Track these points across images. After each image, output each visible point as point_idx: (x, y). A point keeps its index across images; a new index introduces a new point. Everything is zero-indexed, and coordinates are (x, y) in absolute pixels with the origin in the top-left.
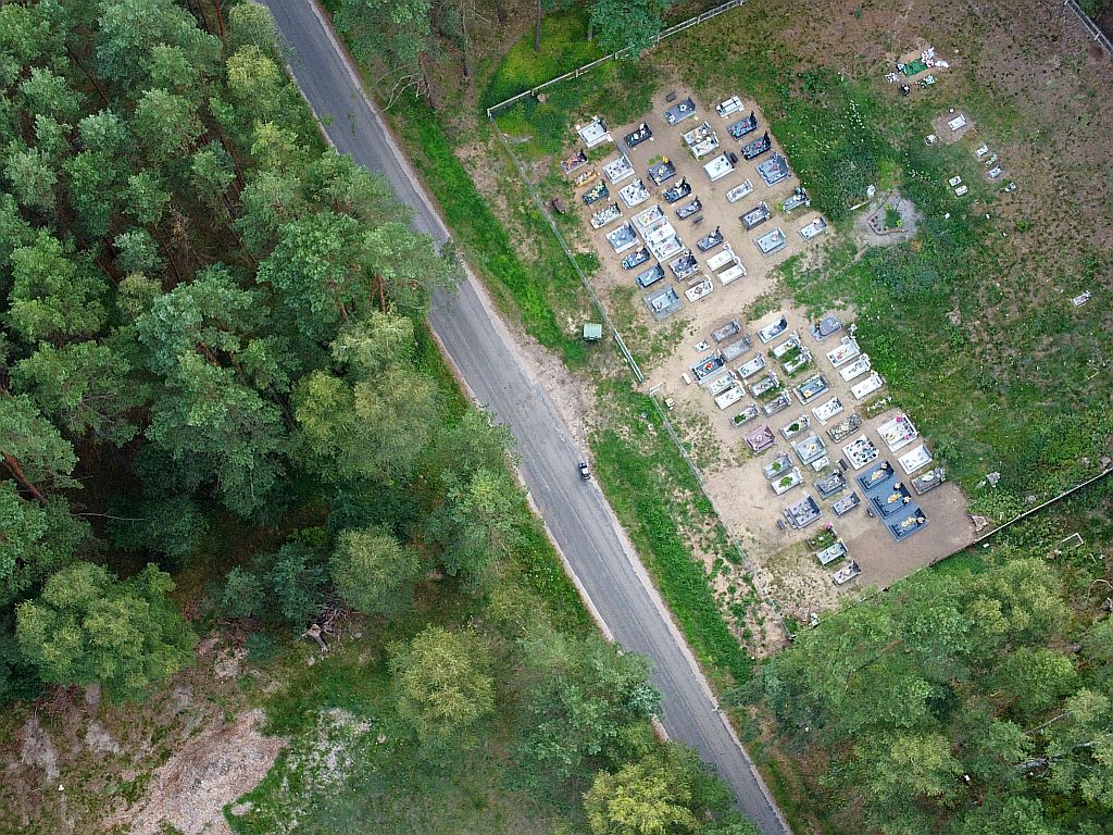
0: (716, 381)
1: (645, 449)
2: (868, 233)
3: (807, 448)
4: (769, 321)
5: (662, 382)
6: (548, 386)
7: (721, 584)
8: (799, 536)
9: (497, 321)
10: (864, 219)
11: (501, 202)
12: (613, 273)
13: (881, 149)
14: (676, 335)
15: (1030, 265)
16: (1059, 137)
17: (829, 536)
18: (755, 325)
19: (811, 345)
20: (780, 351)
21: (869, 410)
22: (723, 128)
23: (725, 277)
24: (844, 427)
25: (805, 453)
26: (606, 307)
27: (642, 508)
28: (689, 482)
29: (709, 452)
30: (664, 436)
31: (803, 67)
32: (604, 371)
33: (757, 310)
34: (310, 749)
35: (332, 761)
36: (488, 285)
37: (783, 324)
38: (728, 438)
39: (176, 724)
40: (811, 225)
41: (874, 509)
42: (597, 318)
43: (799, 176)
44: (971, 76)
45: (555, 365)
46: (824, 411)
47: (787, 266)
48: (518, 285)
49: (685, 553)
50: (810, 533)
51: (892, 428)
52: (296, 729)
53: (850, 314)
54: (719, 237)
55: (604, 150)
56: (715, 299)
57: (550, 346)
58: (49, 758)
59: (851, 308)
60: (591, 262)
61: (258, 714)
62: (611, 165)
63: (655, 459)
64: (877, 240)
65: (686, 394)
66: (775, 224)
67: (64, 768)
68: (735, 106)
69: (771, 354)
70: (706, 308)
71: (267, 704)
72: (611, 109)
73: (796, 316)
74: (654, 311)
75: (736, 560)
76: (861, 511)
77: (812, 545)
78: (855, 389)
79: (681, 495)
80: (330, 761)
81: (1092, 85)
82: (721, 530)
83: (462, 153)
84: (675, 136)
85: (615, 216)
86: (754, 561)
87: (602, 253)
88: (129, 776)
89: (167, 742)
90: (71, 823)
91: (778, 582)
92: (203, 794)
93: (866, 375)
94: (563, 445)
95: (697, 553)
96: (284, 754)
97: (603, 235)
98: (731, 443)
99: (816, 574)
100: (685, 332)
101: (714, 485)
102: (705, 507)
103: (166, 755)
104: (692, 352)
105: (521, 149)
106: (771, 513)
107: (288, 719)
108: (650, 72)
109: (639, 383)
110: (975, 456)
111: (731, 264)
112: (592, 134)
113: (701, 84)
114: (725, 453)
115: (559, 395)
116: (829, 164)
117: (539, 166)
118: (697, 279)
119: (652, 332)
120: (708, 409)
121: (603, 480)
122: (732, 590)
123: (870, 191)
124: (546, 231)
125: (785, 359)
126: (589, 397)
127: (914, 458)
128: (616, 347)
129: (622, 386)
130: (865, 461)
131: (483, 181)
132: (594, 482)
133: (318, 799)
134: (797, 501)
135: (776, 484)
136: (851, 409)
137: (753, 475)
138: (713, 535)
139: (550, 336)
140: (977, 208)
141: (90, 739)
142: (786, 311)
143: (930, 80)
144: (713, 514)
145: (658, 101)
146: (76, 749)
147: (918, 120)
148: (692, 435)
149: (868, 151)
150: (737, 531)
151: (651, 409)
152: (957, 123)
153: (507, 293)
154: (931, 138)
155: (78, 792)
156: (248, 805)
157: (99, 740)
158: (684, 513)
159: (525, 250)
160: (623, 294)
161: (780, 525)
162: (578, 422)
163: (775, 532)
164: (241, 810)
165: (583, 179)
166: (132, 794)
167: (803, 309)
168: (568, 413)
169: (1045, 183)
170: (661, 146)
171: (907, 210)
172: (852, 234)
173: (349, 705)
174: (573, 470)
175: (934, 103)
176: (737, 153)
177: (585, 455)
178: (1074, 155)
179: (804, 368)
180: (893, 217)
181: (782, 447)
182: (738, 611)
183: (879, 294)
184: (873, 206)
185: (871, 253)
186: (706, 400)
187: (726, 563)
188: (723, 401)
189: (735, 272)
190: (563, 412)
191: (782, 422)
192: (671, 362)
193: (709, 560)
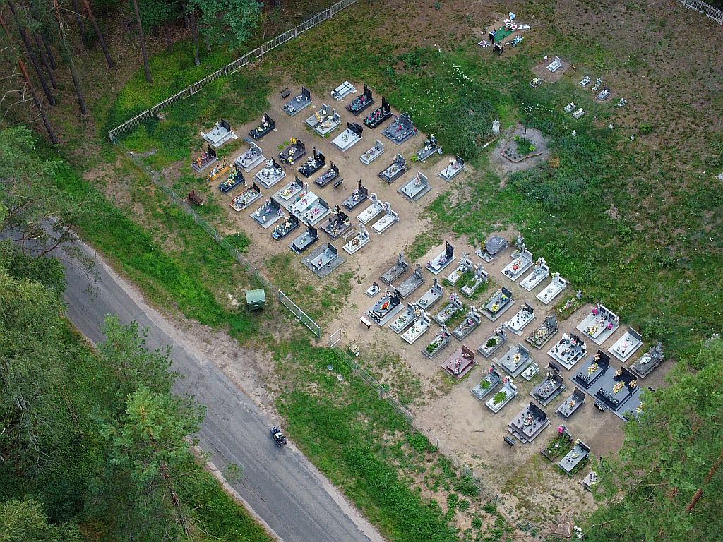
0: (397, 319)
1: (340, 401)
3: (511, 359)
4: (435, 255)
5: (340, 332)
6: (220, 362)
7: (463, 521)
8: (532, 450)
10: (496, 153)
11: (138, 209)
12: (265, 245)
17: (564, 441)
20: (453, 277)
21: (561, 312)
24: (543, 331)
25: (511, 365)
27: (352, 462)
29: (409, 388)
30: (357, 384)
32: (277, 335)
36: (136, 283)
38: (425, 370)
40: (449, 167)
41: (602, 405)
42: (257, 284)
45: (223, 341)
46: (517, 322)
47: (437, 204)
50: (542, 444)
51: (589, 323)
53: (513, 232)
55: (231, 147)
57: (214, 324)
59: (511, 228)
63: (354, 408)
64: (514, 168)
75: (471, 492)
76: (589, 410)
77: (548, 456)
78: (541, 295)
79: (391, 438)
82: (445, 464)
83: (91, 176)
84: (297, 123)
86: (492, 488)
87: (250, 230)
91: (525, 503)
94: (249, 417)
95: (426, 494)
98: (430, 374)
99: (564, 485)
100: (353, 282)
105: (150, 161)
106: (494, 433)
108: (261, 80)
111: (381, 215)
112: (217, 136)
115: (233, 369)
119: (319, 290)
120: (395, 346)
121: (300, 443)
122: (476, 525)
125: (461, 283)
126: (266, 362)
127: (623, 345)
128: (285, 311)
130: (575, 359)
132: (291, 447)
134: (519, 414)
135: (490, 402)
136: (541, 314)
137: (462, 401)
139: (212, 315)
140: (599, 124)
142: (447, 238)
143: (518, 39)
147: (520, 72)
148: (387, 375)
149: (486, 103)
150: (463, 460)
151: (337, 359)
152: (554, 65)
153: (158, 285)
158: (400, 455)
159: (171, 245)
160: (280, 263)
161: (508, 443)
162: (260, 390)
163: (504, 452)
167: (464, 238)
168: (248, 385)
169: (651, 94)
170: (286, 134)
171: (535, 136)
172: (490, 168)
174: (266, 439)
175: (527, 56)
177: (275, 421)
181: (484, 366)
184: (502, 142)
187: (461, 497)
188: (410, 335)
190: (243, 384)
191: (477, 342)
192: (345, 313)
193: (441, 498)
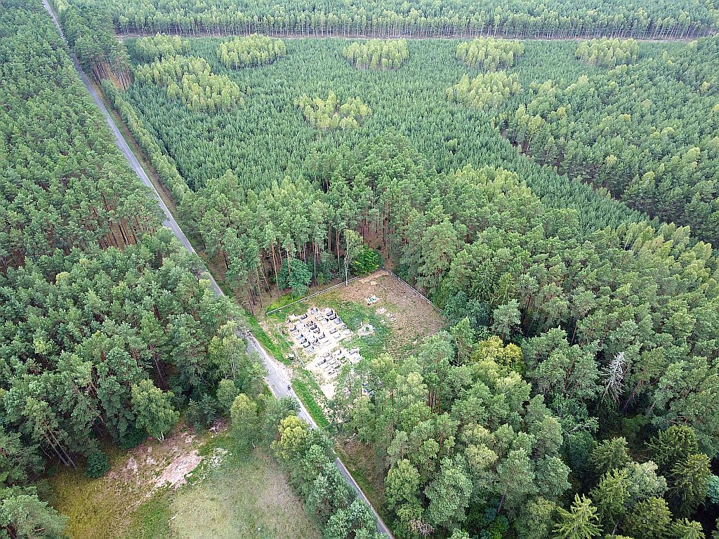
0: (324, 365)
2: (361, 332)
6: (280, 370)
7: (326, 411)
10: (360, 330)
11: (270, 333)
12: (297, 344)
13: (364, 316)
14: (314, 357)
15: (402, 336)
16: (407, 311)
18: (334, 353)
19: (348, 357)
20: (340, 358)
22: (325, 314)
23: (326, 344)
26: (295, 352)
28: (317, 388)
29: (322, 381)
30: (310, 379)
31: (345, 302)
32: (295, 366)
33: (334, 350)
34: (210, 458)
35: (216, 461)
36: (265, 349)
37: (341, 352)
38: (327, 378)
39: (173, 455)
40: (347, 331)
42: (293, 353)
43: (344, 322)
44: (385, 301)
45: (282, 364)
47: (342, 340)
48: (273, 349)
49: (316, 404)
52: (207, 454)
54: (324, 336)
55: (295, 321)
56: (323, 349)
57: (281, 361)
58: (135, 467)
60: (292, 343)
61: (197, 451)
62: (297, 323)
63: (308, 384)
64: (363, 334)
65: (316, 369)
66: (338, 332)
67: (139, 469)
68: (328, 310)
69: (338, 359)
70: (321, 351)
71: (199, 448)
73: (345, 352)
74: (308, 352)
79: (315, 391)
81: (414, 300)
82: (325, 398)
83: (260, 323)
84: (313, 316)
85: (298, 333)
88: (158, 470)
89: (170, 460)
90: (139, 483)
92: (179, 471)
95: (319, 404)
96: (203, 460)
97: (295, 339)
100: (316, 356)
101: (323, 388)
102: (321, 393)
103: (169, 463)
104: (318, 360)
107: (205, 452)
108: (307, 305)
109: (304, 367)
112: (292, 317)
113: (319, 306)
114: (326, 381)
115: (283, 372)
116: (351, 319)
118: (319, 344)
119: (307, 357)
123: (362, 324)
124: (281, 337)
126: (291, 371)
128: (298, 360)
129: (300, 368)
133: (212, 471)
138: (323, 399)
139: (281, 359)
140: (388, 326)
141: (148, 461)
142: (342, 349)
143: (375, 302)
144: (323, 395)
145: (309, 310)
146: (143, 464)
147: (373, 310)
148: (318, 378)
149: (361, 317)
151: (307, 373)
153: (270, 351)
154: (376, 313)
155: (142, 475)
156: (191, 474)
157: (150, 461)
158: (316, 395)
159: (275, 342)
160: (300, 349)
162: (288, 377)
164: (188, 476)
165: (291, 326)
166: (157, 474)
167: (346, 349)
168: (285, 375)
170: (310, 318)
171: (371, 327)
172: (358, 333)
173: (222, 447)
175: (377, 306)
176: (329, 319)
179: (346, 361)
180: (368, 329)
182: (330, 417)
183: (365, 345)
184: (362, 327)
185: (362, 336)
186: (321, 370)
188: (326, 370)
189: (329, 343)
192: (312, 363)
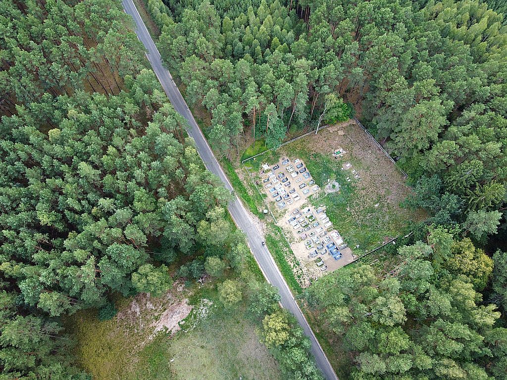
0: (294, 223)
1: (277, 239)
2: (328, 190)
4: (306, 209)
5: (281, 223)
6: (255, 224)
7: (295, 270)
8: (313, 259)
9: (244, 209)
10: (327, 186)
11: (245, 182)
12: (270, 198)
13: (331, 171)
14: (285, 213)
15: (365, 197)
16: (371, 168)
17: (320, 259)
18: (303, 210)
19: (315, 215)
20: (308, 217)
21: (329, 230)
22: (295, 166)
23: (296, 199)
24: (324, 234)
25: (314, 240)
26: (268, 205)
27: (277, 252)
28: (288, 246)
29: (292, 239)
30: (282, 236)
31: (313, 153)
32: (268, 220)
33: (303, 207)
34: (199, 308)
35: (204, 311)
36: (242, 200)
37: (309, 210)
39: (168, 302)
40: (315, 187)
41: (330, 253)
42: (267, 208)
43: (312, 177)
44: (351, 155)
45: (257, 219)
46: (318, 230)
47: (310, 197)
48: (249, 201)
49: (287, 263)
50: (316, 258)
51: (334, 234)
52: (196, 304)
53: (324, 208)
54: (294, 190)
55: (268, 171)
56: (294, 204)
57: (256, 215)
58: (138, 310)
59: (324, 206)
60: (265, 196)
61: (187, 300)
62: (270, 173)
63: (280, 241)
64: (330, 191)
65: (287, 226)
66: (307, 187)
67: (141, 312)
68: (298, 161)
69: (306, 217)
70: (292, 206)
71: (189, 297)
72: (270, 161)
73: (312, 208)
74: (280, 207)
75: (298, 265)
76: (327, 254)
77: (316, 261)
78: (326, 225)
79: (286, 249)
80: (203, 312)
81: (378, 157)
82: (295, 258)
83: (236, 171)
84: (284, 167)
85: (271, 185)
86: (302, 265)
87: (268, 193)
88: (156, 314)
89: (165, 306)
90: (142, 326)
91: (308, 270)
92: (174, 319)
93: (328, 222)
94: (258, 237)
95: (289, 263)
96: (193, 310)
97: (268, 190)
98: (297, 237)
99: (317, 268)
100: (287, 212)
101: (293, 247)
102: (291, 252)
103: (165, 310)
104: (288, 217)
105: (250, 170)
106: (307, 253)
107: (194, 301)
108: (279, 153)
109: (276, 223)
110: (353, 241)
111: (297, 196)
112: (265, 167)
113: (290, 156)
114: (296, 240)
115: (257, 226)
116: (319, 174)
117: (254, 174)
118: (289, 200)
119: (279, 212)
120: (292, 229)
121: (268, 246)
122: (297, 272)
123: (329, 180)
124: (255, 189)
125: (309, 218)
126: (265, 227)
127: (339, 241)
128: (271, 215)
129: (272, 224)
130: (328, 242)
131: (241, 177)
132: (265, 246)
133: (200, 320)
134: (312, 251)
135: (308, 247)
136: (325, 230)
137: (302, 245)
138: (293, 259)
139: (256, 212)
140: (353, 184)
141: (147, 305)
142: (310, 207)
143: (342, 156)
144: (293, 254)
145: (280, 160)
146: (144, 308)
147: (339, 165)
148: (288, 235)
149: (328, 171)
150: (298, 258)
151: (279, 229)
152: (348, 165)
153: (246, 202)
154: (342, 168)
155: (144, 318)
156: (184, 322)
157: (150, 306)
158: (286, 253)
159: (250, 193)
160: (272, 203)
161: (308, 257)
162: (262, 232)
163: (307, 258)
164: (182, 323)
165: (263, 177)
166: (157, 319)
167: (314, 207)
168: (260, 230)
169: (368, 179)
170: (281, 169)
171: (337, 184)
172: (324, 190)
173: (208, 298)
174: (261, 243)
175: (343, 161)
176: (298, 171)
177: (264, 240)
178: (375, 172)
179: (314, 220)
180: (334, 186)
181: (309, 239)
182: (299, 277)
183: (331, 204)
184: (329, 183)
185: (329, 194)
186: (291, 227)
187: (296, 265)
188: (295, 228)
189: (298, 198)
190: (259, 230)
191: (309, 232)
192: (283, 219)
193: (292, 265)
